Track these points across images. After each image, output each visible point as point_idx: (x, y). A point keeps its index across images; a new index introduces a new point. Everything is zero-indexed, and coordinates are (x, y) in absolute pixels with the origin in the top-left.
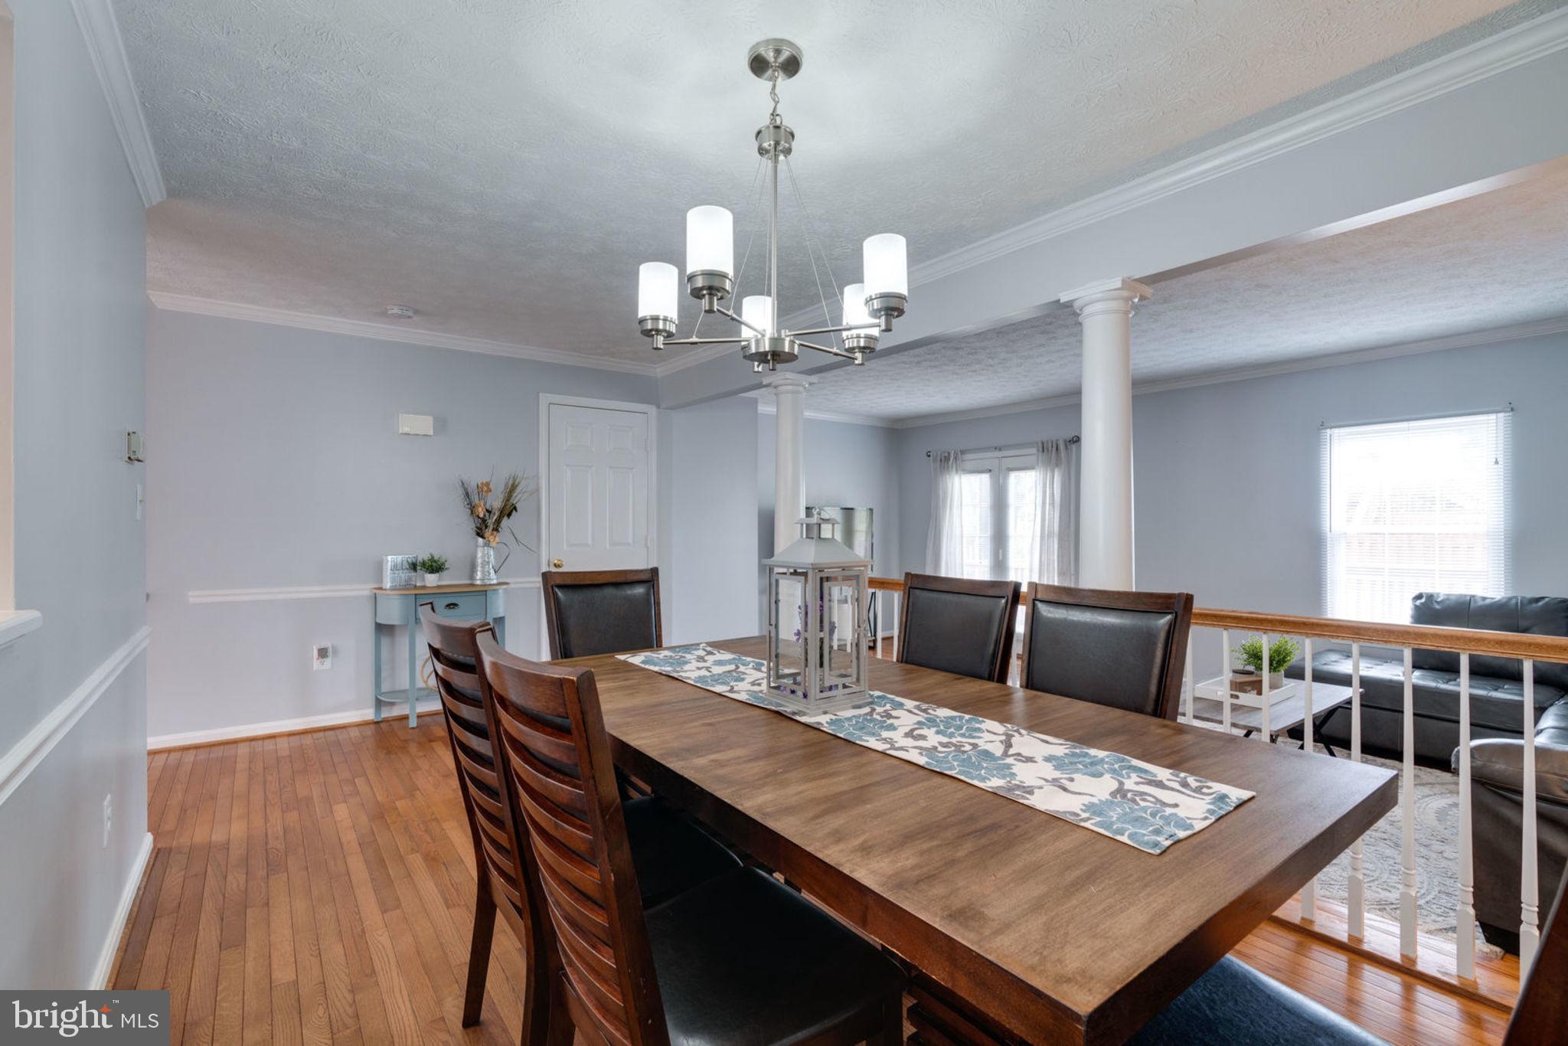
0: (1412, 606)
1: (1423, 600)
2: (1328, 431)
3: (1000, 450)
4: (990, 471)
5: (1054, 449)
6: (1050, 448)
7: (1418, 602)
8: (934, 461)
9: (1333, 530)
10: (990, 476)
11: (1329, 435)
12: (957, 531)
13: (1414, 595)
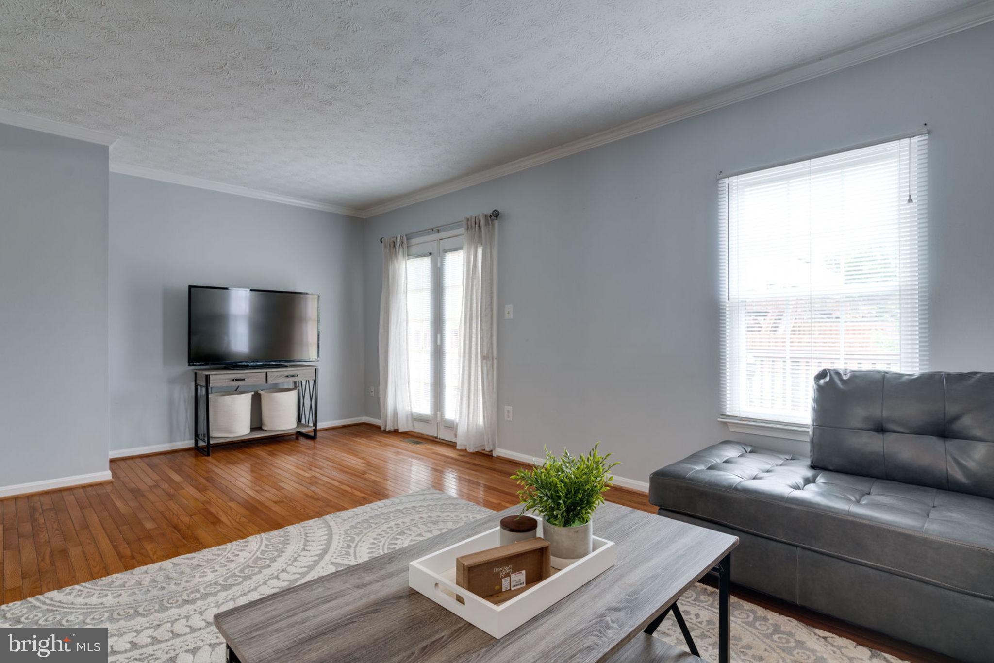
0: (816, 387)
1: (828, 379)
2: (726, 180)
3: (439, 231)
4: (430, 254)
5: (477, 225)
6: (473, 225)
7: (822, 382)
8: (385, 247)
9: (731, 297)
10: (431, 259)
11: (727, 186)
12: (404, 317)
13: (816, 373)
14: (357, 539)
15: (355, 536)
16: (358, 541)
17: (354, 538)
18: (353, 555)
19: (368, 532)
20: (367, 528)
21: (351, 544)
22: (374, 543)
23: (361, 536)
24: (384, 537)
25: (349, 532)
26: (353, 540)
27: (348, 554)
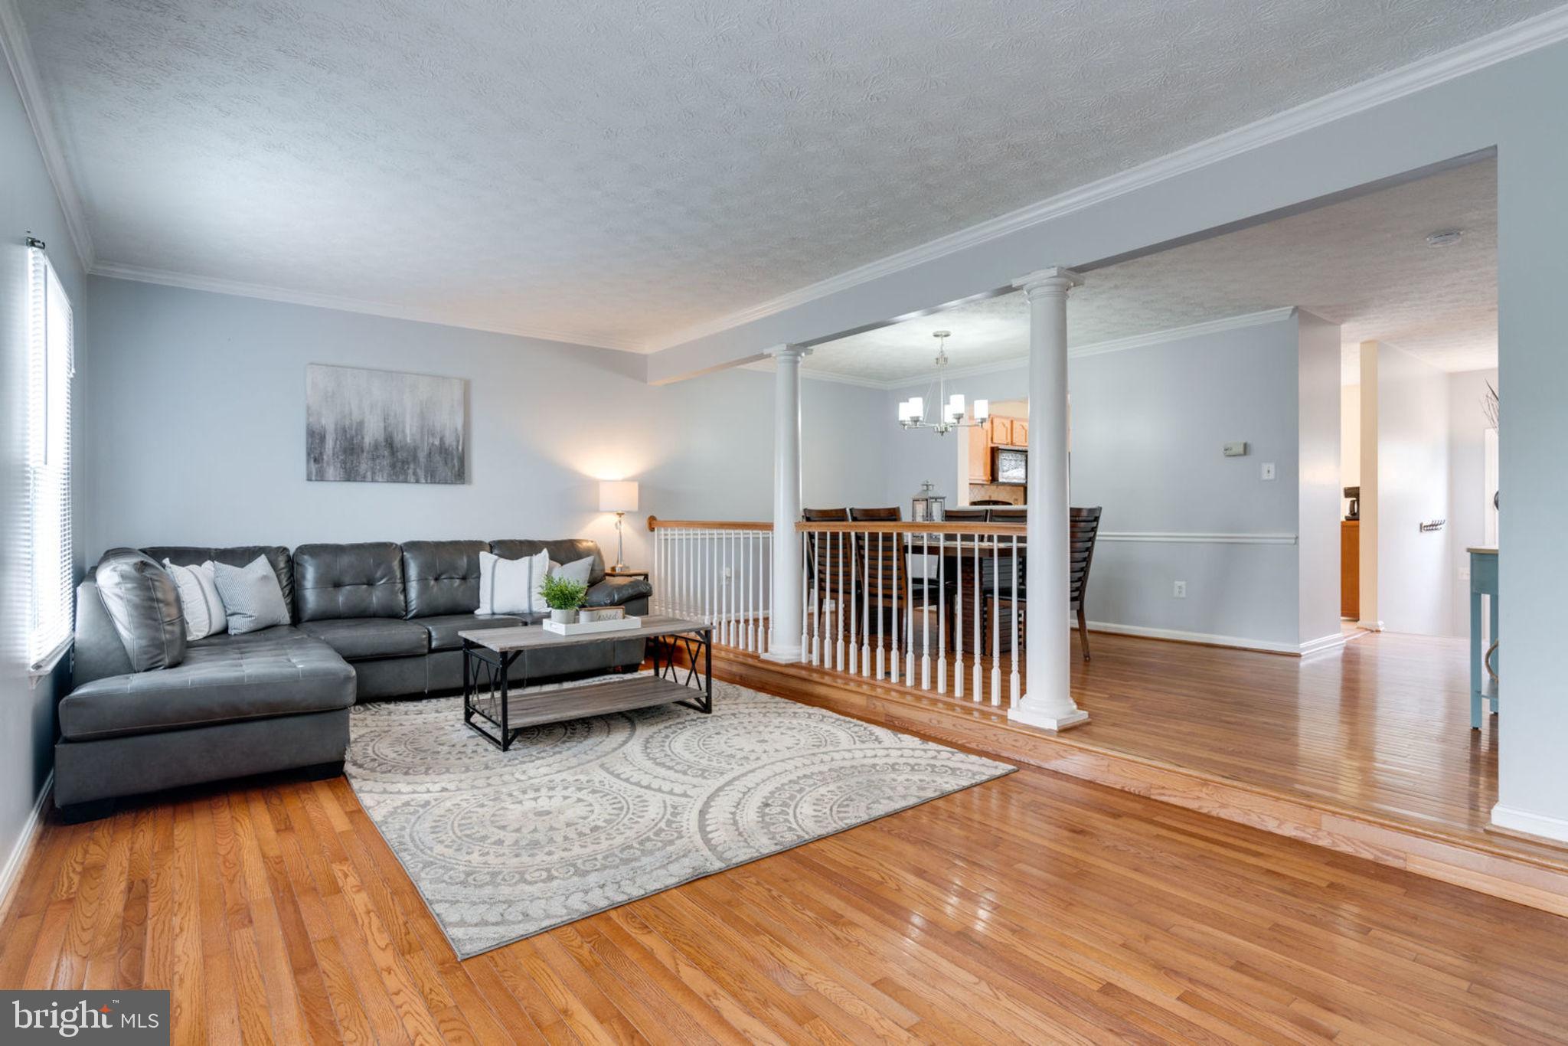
14: (662, 825)
15: (666, 829)
16: (660, 820)
17: (667, 826)
18: (668, 805)
19: (645, 833)
20: (648, 839)
21: (671, 818)
22: (639, 817)
23: (657, 828)
24: (624, 825)
25: (676, 835)
26: (669, 823)
27: (675, 807)
